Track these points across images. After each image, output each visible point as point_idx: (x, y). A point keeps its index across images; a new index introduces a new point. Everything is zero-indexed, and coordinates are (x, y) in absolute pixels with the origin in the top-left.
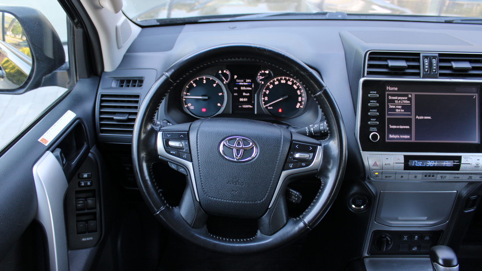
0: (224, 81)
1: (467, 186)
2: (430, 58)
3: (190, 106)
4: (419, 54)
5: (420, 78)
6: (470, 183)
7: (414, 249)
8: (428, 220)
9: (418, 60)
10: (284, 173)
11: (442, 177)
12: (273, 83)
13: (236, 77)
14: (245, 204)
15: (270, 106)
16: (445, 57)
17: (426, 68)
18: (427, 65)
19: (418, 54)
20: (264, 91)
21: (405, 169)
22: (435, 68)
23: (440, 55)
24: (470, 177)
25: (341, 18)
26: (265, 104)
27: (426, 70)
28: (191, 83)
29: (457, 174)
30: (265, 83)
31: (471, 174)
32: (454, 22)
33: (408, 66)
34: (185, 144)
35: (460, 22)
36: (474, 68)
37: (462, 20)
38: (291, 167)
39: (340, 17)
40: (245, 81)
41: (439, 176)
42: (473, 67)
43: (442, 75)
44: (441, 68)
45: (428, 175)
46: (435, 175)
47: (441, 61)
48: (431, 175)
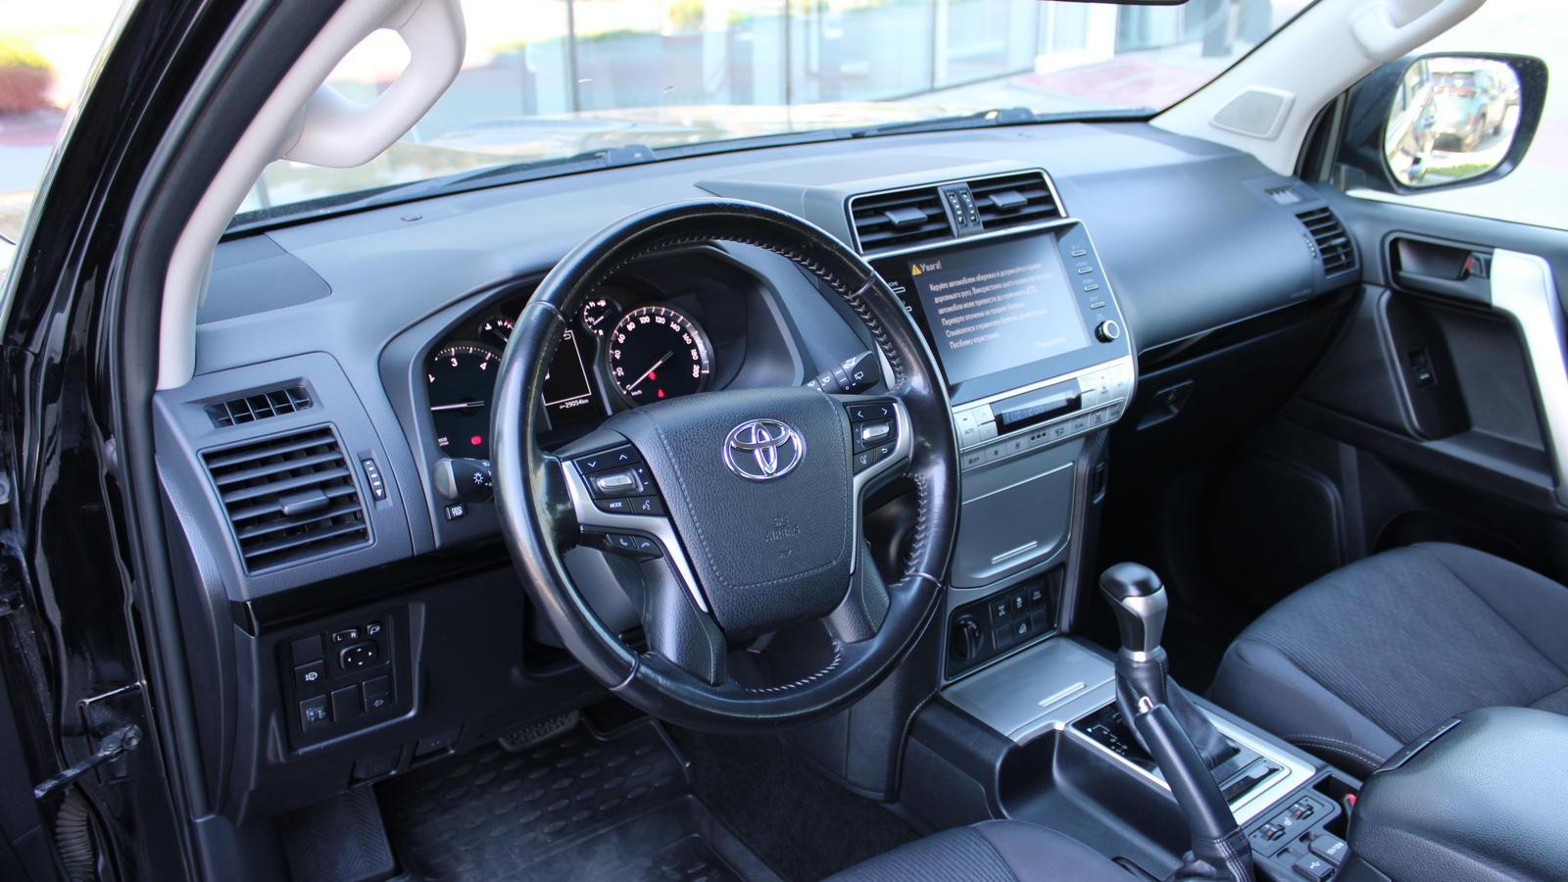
1: (1086, 447)
2: (955, 193)
4: (936, 188)
5: (954, 238)
6: (1090, 437)
7: (1021, 632)
8: (1040, 545)
9: (937, 202)
10: (858, 481)
11: (1057, 432)
12: (623, 330)
14: (812, 577)
15: (635, 389)
16: (981, 188)
17: (960, 216)
18: (958, 210)
19: (933, 191)
21: (1000, 433)
22: (972, 212)
23: (972, 184)
24: (1098, 418)
25: (642, 160)
27: (960, 219)
29: (1079, 417)
30: (608, 332)
31: (1098, 411)
32: (867, 134)
33: (929, 216)
34: (638, 473)
35: (876, 133)
36: (1031, 202)
37: (880, 130)
38: (865, 462)
39: (638, 156)
41: (1051, 432)
42: (1029, 200)
43: (988, 225)
44: (983, 210)
45: (1036, 435)
46: (1047, 431)
47: (977, 196)
48: (1041, 433)
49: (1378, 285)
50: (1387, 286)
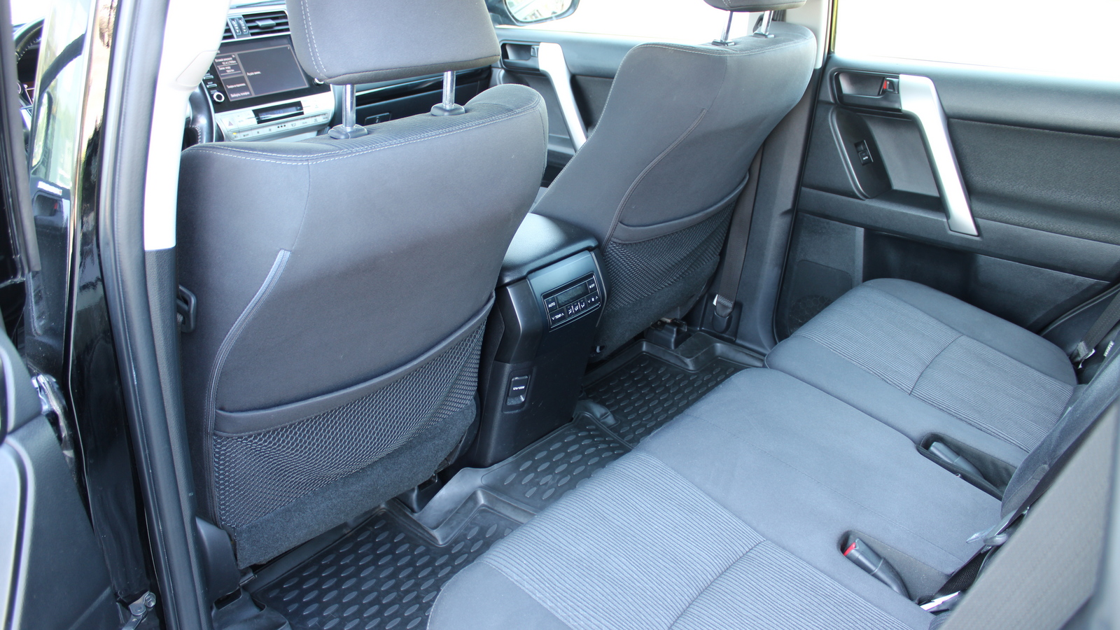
2: (237, 20)
5: (236, 39)
6: (319, 131)
11: (292, 125)
16: (249, 18)
17: (237, 30)
18: (236, 27)
21: (257, 123)
22: (244, 28)
23: (244, 16)
24: (315, 120)
29: (304, 118)
31: (315, 116)
36: (279, 25)
41: (289, 125)
42: (277, 23)
43: (253, 34)
44: (250, 28)
45: (280, 126)
46: (286, 124)
47: (247, 22)
48: (283, 125)
49: (499, 68)
50: (502, 68)
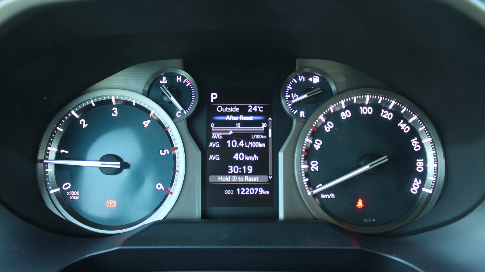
0: (177, 110)
3: (69, 190)
13: (214, 96)
20: (308, 140)
26: (312, 185)
28: (73, 116)
40: (244, 111)
